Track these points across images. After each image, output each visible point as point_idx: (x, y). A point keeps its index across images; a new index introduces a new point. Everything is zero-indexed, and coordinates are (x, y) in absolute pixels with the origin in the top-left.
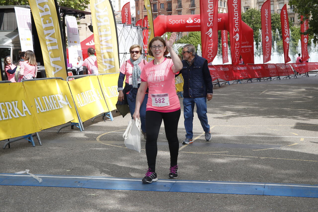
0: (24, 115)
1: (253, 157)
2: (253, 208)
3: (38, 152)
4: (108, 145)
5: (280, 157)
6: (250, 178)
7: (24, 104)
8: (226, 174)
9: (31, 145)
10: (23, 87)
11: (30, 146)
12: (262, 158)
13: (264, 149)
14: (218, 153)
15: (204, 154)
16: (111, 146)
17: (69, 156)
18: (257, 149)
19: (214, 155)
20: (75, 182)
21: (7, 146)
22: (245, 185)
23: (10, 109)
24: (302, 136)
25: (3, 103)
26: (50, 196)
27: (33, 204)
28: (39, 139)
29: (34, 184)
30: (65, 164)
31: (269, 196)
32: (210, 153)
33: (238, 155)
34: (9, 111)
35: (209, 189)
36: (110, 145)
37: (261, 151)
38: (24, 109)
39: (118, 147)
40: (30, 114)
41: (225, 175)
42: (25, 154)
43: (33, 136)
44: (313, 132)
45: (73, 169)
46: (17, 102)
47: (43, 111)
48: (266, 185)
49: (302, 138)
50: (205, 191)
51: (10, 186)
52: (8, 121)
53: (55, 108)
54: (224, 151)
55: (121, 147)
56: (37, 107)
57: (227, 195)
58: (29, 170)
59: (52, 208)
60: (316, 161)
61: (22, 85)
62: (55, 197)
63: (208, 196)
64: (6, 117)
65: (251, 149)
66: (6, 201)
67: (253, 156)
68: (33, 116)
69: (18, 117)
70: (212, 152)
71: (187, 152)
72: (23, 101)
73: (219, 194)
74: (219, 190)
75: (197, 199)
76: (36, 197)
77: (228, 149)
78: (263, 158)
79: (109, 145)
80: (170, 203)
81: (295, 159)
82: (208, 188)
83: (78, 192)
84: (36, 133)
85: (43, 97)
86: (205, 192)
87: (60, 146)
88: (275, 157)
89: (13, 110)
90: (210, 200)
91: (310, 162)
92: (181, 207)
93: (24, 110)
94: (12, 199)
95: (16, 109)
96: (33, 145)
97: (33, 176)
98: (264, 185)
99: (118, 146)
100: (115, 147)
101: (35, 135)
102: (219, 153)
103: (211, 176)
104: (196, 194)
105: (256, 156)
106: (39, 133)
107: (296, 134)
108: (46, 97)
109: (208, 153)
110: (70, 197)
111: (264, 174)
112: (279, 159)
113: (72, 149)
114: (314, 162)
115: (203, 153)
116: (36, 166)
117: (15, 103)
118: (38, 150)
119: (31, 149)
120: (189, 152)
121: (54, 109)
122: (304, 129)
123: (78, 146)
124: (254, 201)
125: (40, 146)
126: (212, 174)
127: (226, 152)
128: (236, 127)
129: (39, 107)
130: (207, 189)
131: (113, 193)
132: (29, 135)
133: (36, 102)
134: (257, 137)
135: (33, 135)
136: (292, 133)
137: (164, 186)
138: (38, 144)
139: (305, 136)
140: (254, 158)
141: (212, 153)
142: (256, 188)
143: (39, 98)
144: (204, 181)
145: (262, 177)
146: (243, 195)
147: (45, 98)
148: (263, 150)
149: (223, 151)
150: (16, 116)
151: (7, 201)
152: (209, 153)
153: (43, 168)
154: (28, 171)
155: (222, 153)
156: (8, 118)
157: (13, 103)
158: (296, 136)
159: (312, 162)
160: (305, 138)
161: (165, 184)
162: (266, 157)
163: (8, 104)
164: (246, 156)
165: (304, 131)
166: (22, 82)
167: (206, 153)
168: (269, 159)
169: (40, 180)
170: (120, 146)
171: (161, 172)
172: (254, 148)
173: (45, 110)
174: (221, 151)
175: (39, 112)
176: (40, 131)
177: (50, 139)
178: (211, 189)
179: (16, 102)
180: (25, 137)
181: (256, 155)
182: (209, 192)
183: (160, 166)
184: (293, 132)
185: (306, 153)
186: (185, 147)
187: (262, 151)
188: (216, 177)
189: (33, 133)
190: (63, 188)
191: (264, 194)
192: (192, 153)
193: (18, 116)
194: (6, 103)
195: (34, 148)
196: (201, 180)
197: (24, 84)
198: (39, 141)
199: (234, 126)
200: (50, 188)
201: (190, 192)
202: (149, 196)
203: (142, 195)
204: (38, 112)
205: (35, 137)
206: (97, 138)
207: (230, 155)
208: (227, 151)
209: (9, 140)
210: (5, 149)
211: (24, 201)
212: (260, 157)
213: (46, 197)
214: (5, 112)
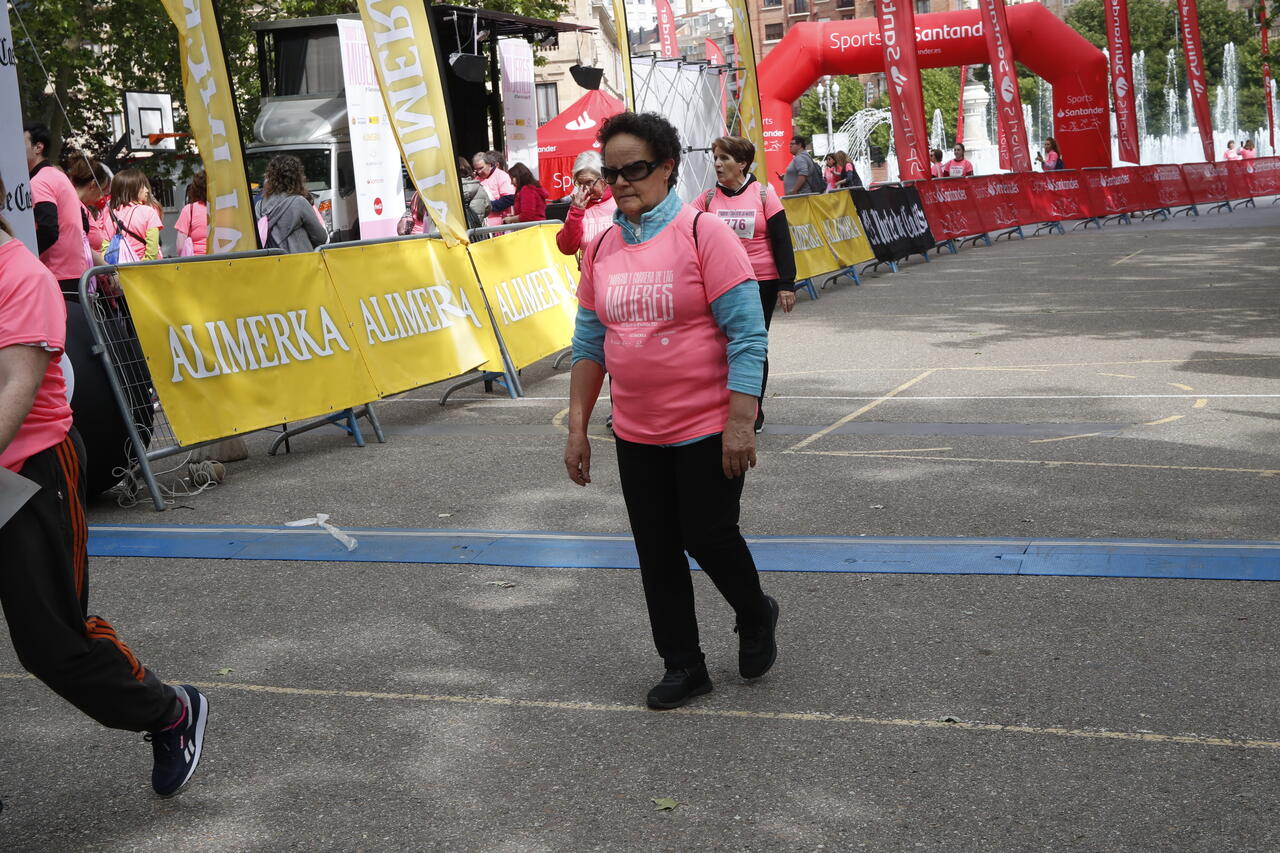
0: (328, 351)
1: (1022, 462)
3: (370, 462)
5: (1111, 460)
7: (326, 319)
8: (923, 516)
9: (354, 442)
10: (322, 266)
11: (351, 446)
12: (1053, 464)
13: (1065, 438)
14: (917, 454)
15: (872, 456)
17: (457, 471)
18: (1047, 437)
19: (903, 459)
20: (455, 548)
21: (280, 447)
22: (968, 546)
23: (282, 334)
24: (1205, 394)
25: (261, 318)
26: (371, 589)
27: (317, 612)
28: (377, 424)
29: (335, 555)
30: (440, 496)
31: (1035, 578)
32: (892, 454)
33: (979, 458)
34: (279, 339)
35: (855, 561)
37: (1056, 443)
38: (328, 333)
40: (346, 348)
41: (918, 519)
42: (328, 470)
43: (358, 416)
44: (1246, 379)
45: (458, 511)
46: (303, 313)
47: (389, 337)
48: (1033, 543)
49: (1201, 398)
50: (842, 566)
51: (264, 562)
52: (276, 372)
53: (426, 326)
54: (938, 446)
56: (369, 328)
57: (906, 578)
58: (326, 517)
59: (369, 622)
60: (1220, 469)
61: (319, 262)
62: (386, 590)
63: (845, 581)
64: (270, 359)
65: (1025, 437)
66: (244, 605)
67: (1024, 458)
68: (356, 352)
69: (310, 357)
70: (900, 451)
71: (822, 453)
72: (322, 308)
73: (881, 576)
74: (885, 562)
75: (809, 590)
76: (331, 592)
77: (952, 441)
78: (1056, 463)
81: (1156, 463)
82: (850, 559)
83: (458, 578)
84: (366, 405)
85: (388, 297)
86: (839, 570)
87: (438, 445)
88: (1096, 460)
89: (292, 337)
90: (847, 592)
91: (1202, 471)
93: (327, 337)
94: (262, 597)
95: (301, 334)
96: (357, 441)
97: (334, 531)
98: (1024, 543)
100: (602, 443)
101: (365, 411)
102: (922, 453)
103: (875, 521)
104: (812, 575)
105: (1034, 459)
106: (373, 402)
107: (1186, 388)
108: (396, 295)
109: (885, 454)
110: (430, 589)
111: (1042, 512)
112: (1107, 465)
113: (470, 453)
114: (1213, 473)
115: (870, 454)
116: (353, 502)
117: (299, 317)
118: (371, 457)
119: (350, 454)
120: (827, 453)
121: (423, 330)
122: (1218, 372)
124: (982, 592)
125: (377, 445)
126: (877, 515)
127: (944, 449)
128: (1001, 372)
129: (373, 326)
130: (846, 561)
131: (561, 577)
132: (347, 410)
133: (366, 312)
134: (1059, 400)
135: (359, 410)
136: (1174, 384)
138: (374, 438)
139: (1213, 394)
140: (1029, 464)
141: (898, 454)
142: (999, 555)
143: (373, 300)
144: (848, 536)
145: (1032, 521)
146: (953, 576)
147: (394, 299)
148: (1064, 441)
150: (302, 355)
151: (247, 605)
152: (889, 454)
154: (322, 518)
155: (929, 454)
156: (276, 362)
157: (292, 315)
158: (1187, 392)
159: (1208, 471)
160: (1212, 398)
162: (1067, 460)
163: (277, 320)
164: (1003, 459)
165: (1217, 376)
167: (880, 453)
168: (1075, 466)
169: (352, 544)
172: (1037, 436)
173: (393, 334)
174: (930, 447)
176: (379, 399)
177: (412, 424)
178: (860, 561)
179: (300, 312)
180: (333, 419)
181: (1037, 456)
182: (853, 570)
184: (1179, 382)
185: (1197, 447)
187: (1059, 442)
188: (888, 525)
189: (357, 404)
190: (414, 565)
191: (1021, 572)
192: (835, 454)
193: (307, 356)
194: (271, 318)
195: (358, 451)
196: (839, 535)
197: (326, 257)
198: (375, 428)
199: (996, 368)
200: (377, 565)
201: (794, 569)
204: (372, 342)
205: (364, 417)
206: (557, 416)
207: (955, 457)
208: (948, 446)
209: (284, 426)
210: (274, 454)
211: (294, 603)
212: (1046, 463)
213: (359, 590)
214: (267, 345)
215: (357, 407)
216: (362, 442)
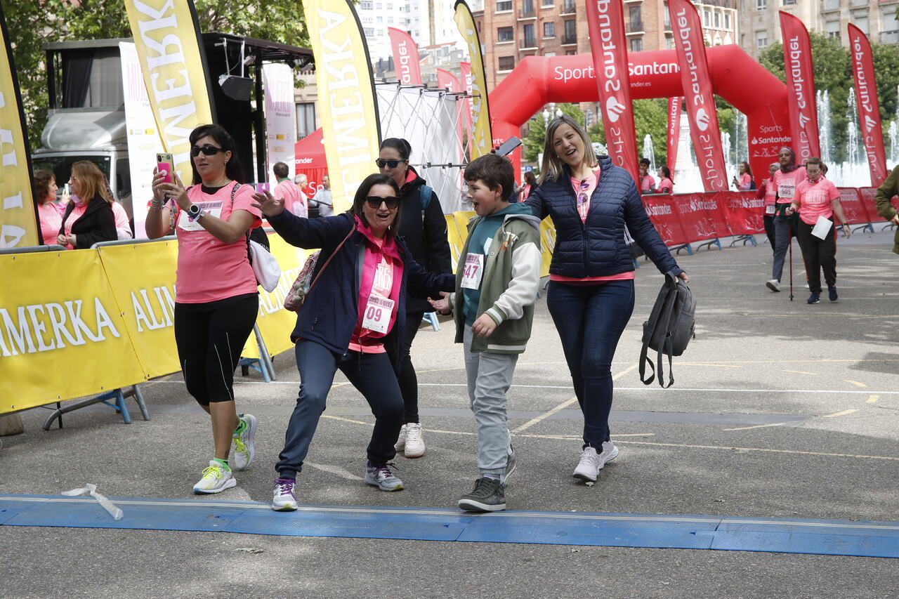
0: (101, 337)
1: (716, 447)
2: (668, 583)
3: (135, 438)
4: (330, 417)
5: (794, 448)
6: (690, 504)
7: (100, 309)
8: (627, 494)
9: (121, 419)
10: (98, 261)
11: (119, 423)
12: (742, 450)
13: (754, 427)
14: (624, 439)
16: (335, 420)
18: (738, 425)
20: (208, 517)
21: (53, 423)
23: (59, 321)
24: (877, 390)
25: (40, 307)
26: (131, 554)
27: (80, 574)
28: (143, 403)
29: (101, 522)
31: (725, 553)
33: (678, 443)
34: (56, 326)
35: (566, 534)
36: (334, 418)
37: (745, 431)
38: (101, 321)
39: (352, 424)
40: (117, 335)
41: (623, 497)
42: (97, 444)
43: (126, 396)
46: (79, 303)
47: (156, 326)
48: (724, 521)
49: (874, 394)
51: (33, 528)
52: (52, 356)
54: (642, 432)
55: (361, 423)
56: (139, 317)
57: (611, 550)
58: (94, 487)
59: (128, 585)
60: (889, 458)
61: (96, 258)
62: (144, 555)
63: (556, 553)
64: (47, 344)
65: (719, 426)
66: (12, 568)
67: (718, 445)
68: (126, 339)
69: (84, 342)
71: (539, 436)
72: (96, 299)
73: (589, 548)
75: (525, 560)
76: (94, 556)
77: (655, 428)
78: (745, 449)
79: (332, 419)
80: (446, 572)
81: (833, 452)
82: (561, 532)
83: (210, 544)
84: (134, 386)
85: (157, 290)
86: (551, 542)
88: (780, 448)
89: (68, 324)
90: (558, 562)
91: (874, 459)
92: (475, 582)
93: (100, 325)
94: (29, 561)
95: (77, 322)
96: (124, 418)
97: (102, 500)
99: (354, 422)
101: (132, 392)
102: (628, 439)
103: (585, 499)
104: (526, 546)
105: (726, 446)
107: (860, 385)
108: (164, 288)
110: (184, 555)
111: (732, 493)
112: (790, 452)
114: (883, 461)
116: (118, 474)
117: (75, 307)
118: (136, 433)
119: (119, 431)
120: (543, 436)
122: (889, 371)
124: (678, 565)
125: (143, 422)
127: (647, 434)
129: (143, 316)
130: (558, 534)
131: (303, 545)
132: (116, 391)
133: (136, 303)
134: (749, 393)
135: (127, 390)
136: (850, 381)
137: (445, 526)
138: (140, 416)
139: (884, 391)
140: (721, 449)
142: (694, 531)
143: (143, 292)
144: (560, 512)
145: (723, 501)
146: (653, 550)
147: (162, 292)
148: (753, 429)
149: (640, 433)
150: (77, 341)
151: (15, 568)
154: (93, 488)
155: (633, 439)
156: (53, 346)
157: (69, 304)
158: (861, 389)
159: (879, 460)
160: (883, 394)
161: (447, 522)
162: (755, 447)
163: (55, 309)
164: (699, 444)
165: (887, 375)
166: (97, 248)
168: (762, 452)
169: (118, 514)
170: (361, 420)
171: (452, 489)
172: (729, 425)
173: (160, 323)
174: (635, 432)
175: (142, 330)
176: (146, 381)
177: (176, 404)
178: (571, 535)
179: (76, 302)
180: (103, 398)
181: (729, 443)
182: (563, 543)
183: (454, 474)
184: (855, 379)
185: (870, 438)
186: (537, 423)
187: (748, 430)
188: (596, 502)
189: (125, 385)
190: (171, 533)
191: (713, 547)
192: (551, 437)
193: (81, 341)
194: (49, 307)
195: (126, 427)
196: (552, 510)
197: (102, 253)
198: (141, 407)
199: (694, 364)
200: (137, 532)
201: (512, 541)
202: (397, 554)
203: (379, 551)
204: (140, 329)
205: (131, 397)
207: (657, 442)
208: (651, 432)
209: (58, 404)
210: (48, 430)
211: (59, 566)
212: (737, 449)
213: (120, 555)
214: (45, 331)
215: (124, 388)
216: (129, 420)
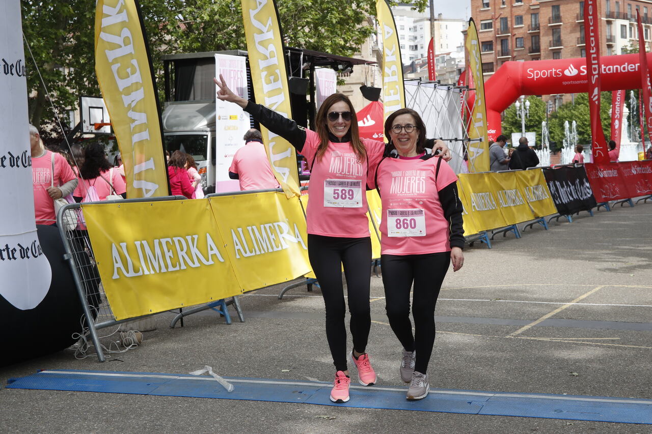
0: (211, 262)
3: (235, 335)
7: (210, 241)
8: (604, 383)
9: (224, 321)
10: (209, 207)
11: (222, 324)
14: (597, 341)
15: (566, 341)
16: (379, 324)
17: (292, 342)
19: (587, 344)
20: (294, 392)
21: (177, 323)
22: (637, 404)
23: (182, 250)
25: (169, 240)
26: (240, 418)
27: (205, 431)
28: (239, 310)
29: (216, 393)
30: (282, 358)
32: (580, 341)
33: (639, 346)
34: (180, 253)
35: (561, 411)
36: (378, 322)
38: (211, 250)
40: (222, 260)
41: (601, 385)
42: (209, 338)
43: (228, 304)
45: (294, 368)
46: (196, 237)
47: (249, 254)
50: (552, 414)
51: (169, 398)
52: (177, 274)
53: (272, 248)
54: (610, 337)
56: (237, 248)
57: (597, 424)
58: (211, 368)
61: (207, 204)
62: (250, 419)
63: (555, 425)
64: (174, 266)
66: (157, 425)
68: (228, 263)
69: (199, 265)
70: (585, 339)
71: (532, 338)
72: (208, 235)
73: (580, 422)
74: (582, 413)
75: (532, 430)
76: (214, 419)
77: (620, 334)
79: (376, 323)
82: (558, 410)
83: (297, 412)
84: (233, 297)
85: (249, 228)
86: (551, 417)
87: (279, 324)
89: (188, 252)
90: (557, 432)
93: (210, 253)
94: (169, 421)
95: (194, 250)
96: (226, 320)
97: (217, 378)
101: (232, 302)
102: (600, 341)
103: (572, 385)
104: (532, 419)
108: (254, 227)
109: (575, 340)
110: (279, 419)
113: (300, 330)
115: (564, 340)
117: (193, 240)
118: (236, 331)
119: (223, 329)
120: (535, 338)
121: (270, 250)
123: (313, 323)
125: (240, 323)
126: (574, 382)
127: (614, 338)
128: (648, 289)
129: (239, 247)
130: (555, 411)
131: (364, 414)
132: (221, 301)
133: (235, 238)
135: (228, 301)
137: (468, 403)
138: (237, 319)
141: (583, 341)
143: (240, 230)
144: (555, 394)
146: (630, 425)
147: (253, 230)
149: (608, 337)
150: (194, 264)
151: (159, 425)
152: (577, 341)
153: (238, 364)
155: (604, 342)
156: (178, 268)
157: (189, 238)
161: (470, 400)
163: (179, 241)
166: (208, 198)
167: (571, 340)
169: (230, 388)
171: (470, 375)
173: (251, 252)
174: (605, 337)
176: (241, 294)
177: (262, 311)
178: (565, 412)
179: (194, 236)
180: (212, 306)
182: (560, 418)
183: (471, 365)
186: (529, 329)
188: (581, 388)
189: (227, 297)
190: (268, 403)
192: (541, 339)
193: (197, 264)
194: (176, 239)
195: (228, 327)
196: (548, 393)
197: (212, 201)
198: (238, 313)
199: (644, 287)
200: (243, 402)
201: (520, 415)
202: (434, 422)
203: (421, 420)
204: (238, 257)
205: (231, 305)
207: (623, 344)
208: (617, 337)
209: (181, 309)
210: (173, 328)
211: (190, 425)
213: (233, 418)
214: (172, 257)
215: (227, 299)
216: (229, 322)
